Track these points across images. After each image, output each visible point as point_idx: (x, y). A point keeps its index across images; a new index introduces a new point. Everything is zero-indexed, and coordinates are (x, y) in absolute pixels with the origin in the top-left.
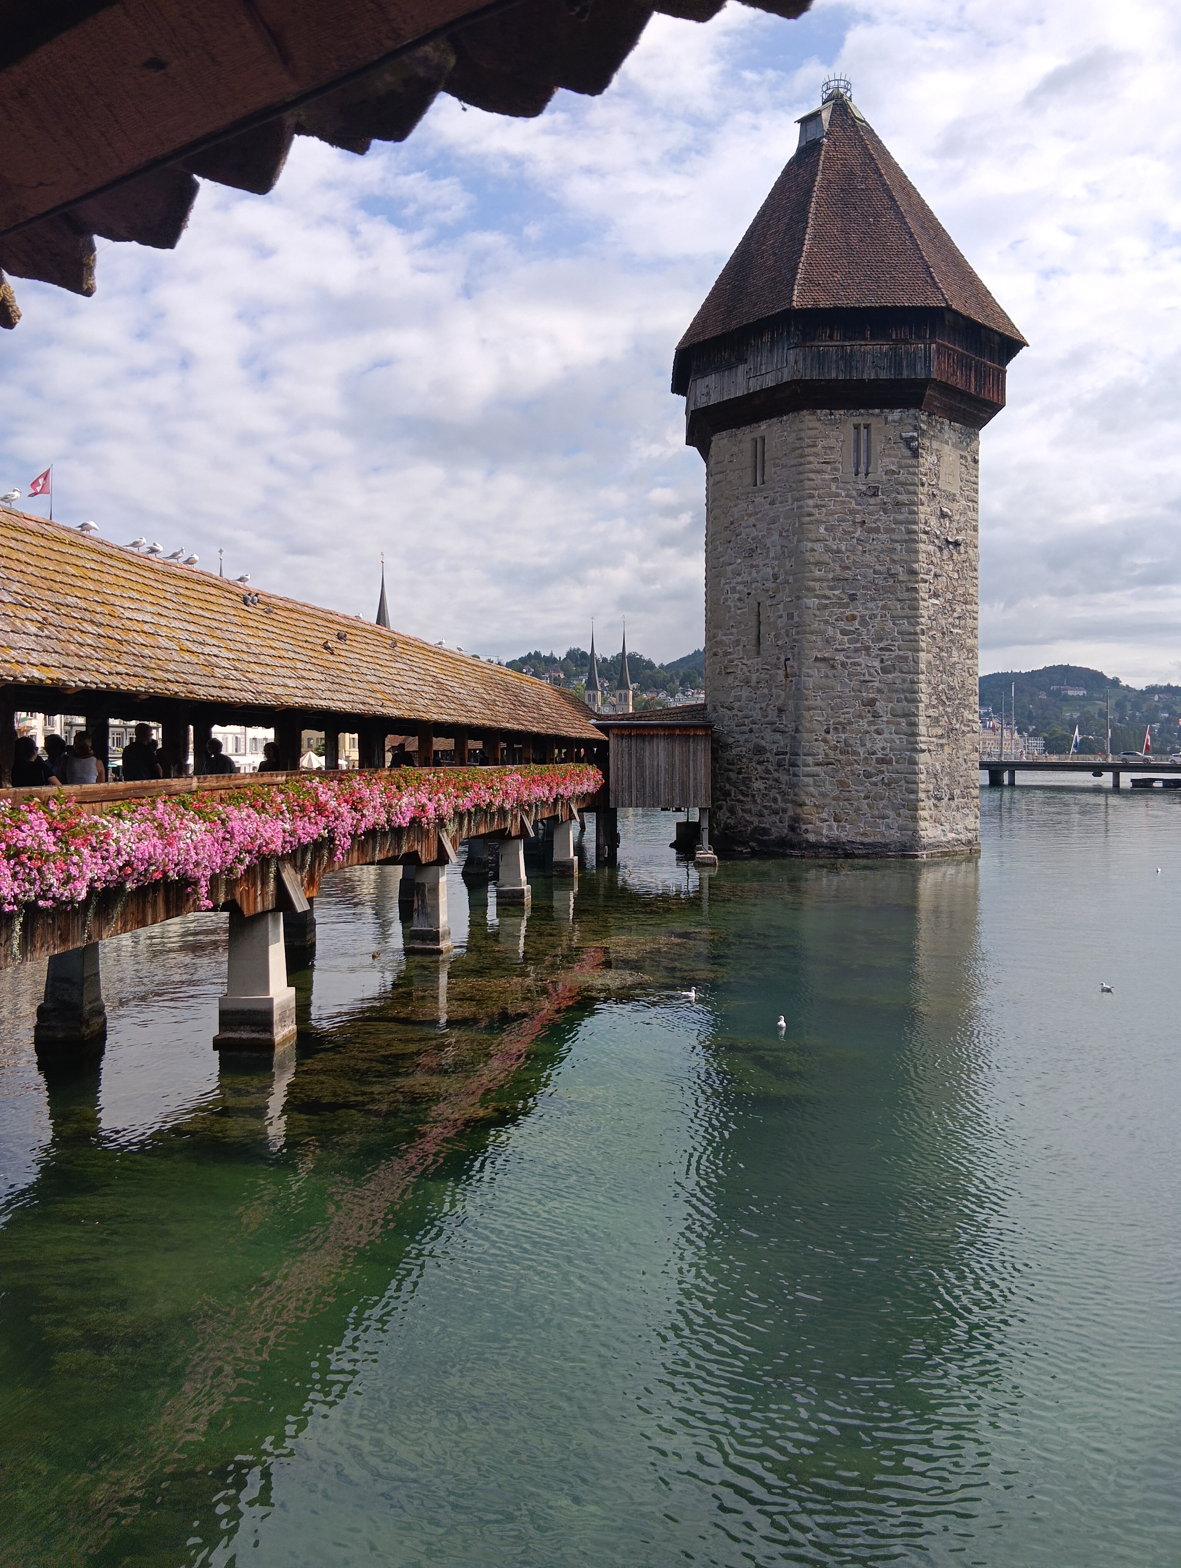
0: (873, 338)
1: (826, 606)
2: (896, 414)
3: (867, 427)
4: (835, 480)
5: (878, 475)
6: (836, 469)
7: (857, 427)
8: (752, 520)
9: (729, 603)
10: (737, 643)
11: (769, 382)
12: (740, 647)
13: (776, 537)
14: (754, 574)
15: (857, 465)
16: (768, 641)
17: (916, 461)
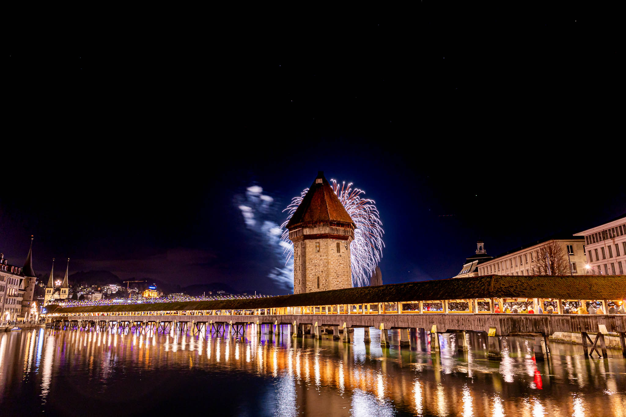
0: (341, 227)
1: (333, 279)
2: (343, 241)
3: (339, 243)
5: (341, 253)
6: (334, 251)
7: (337, 243)
8: (316, 259)
9: (310, 276)
10: (313, 285)
11: (323, 232)
12: (313, 286)
14: (316, 270)
15: (337, 251)
16: (321, 286)
17: (347, 251)
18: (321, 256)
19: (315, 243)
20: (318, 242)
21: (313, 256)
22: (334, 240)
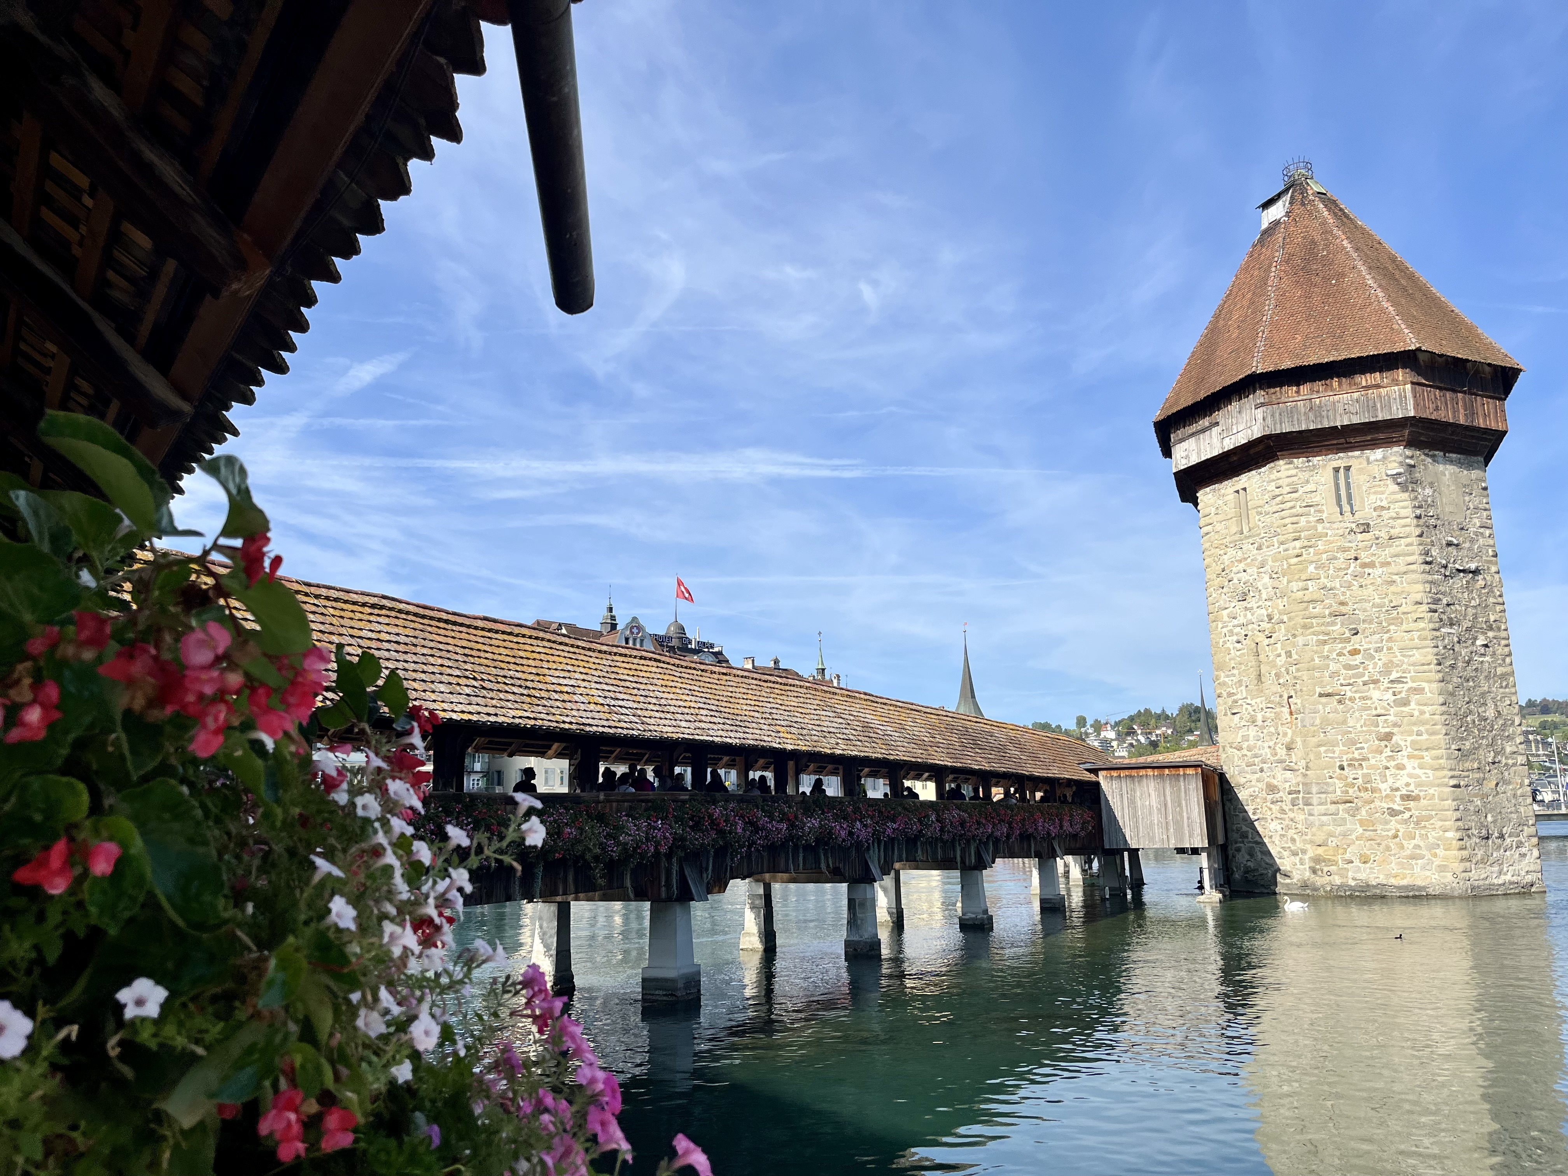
1: (1325, 642)
2: (1379, 453)
3: (1348, 469)
4: (1321, 521)
5: (1365, 513)
6: (1320, 511)
7: (1336, 470)
8: (1242, 566)
9: (1228, 645)
10: (1240, 683)
11: (1242, 439)
12: (1243, 688)
13: (1266, 579)
14: (1249, 616)
15: (1341, 504)
16: (1269, 681)
17: (1405, 495)
18: (1259, 548)
19: (1231, 497)
20: (1245, 489)
21: (1231, 552)
22: (1316, 460)
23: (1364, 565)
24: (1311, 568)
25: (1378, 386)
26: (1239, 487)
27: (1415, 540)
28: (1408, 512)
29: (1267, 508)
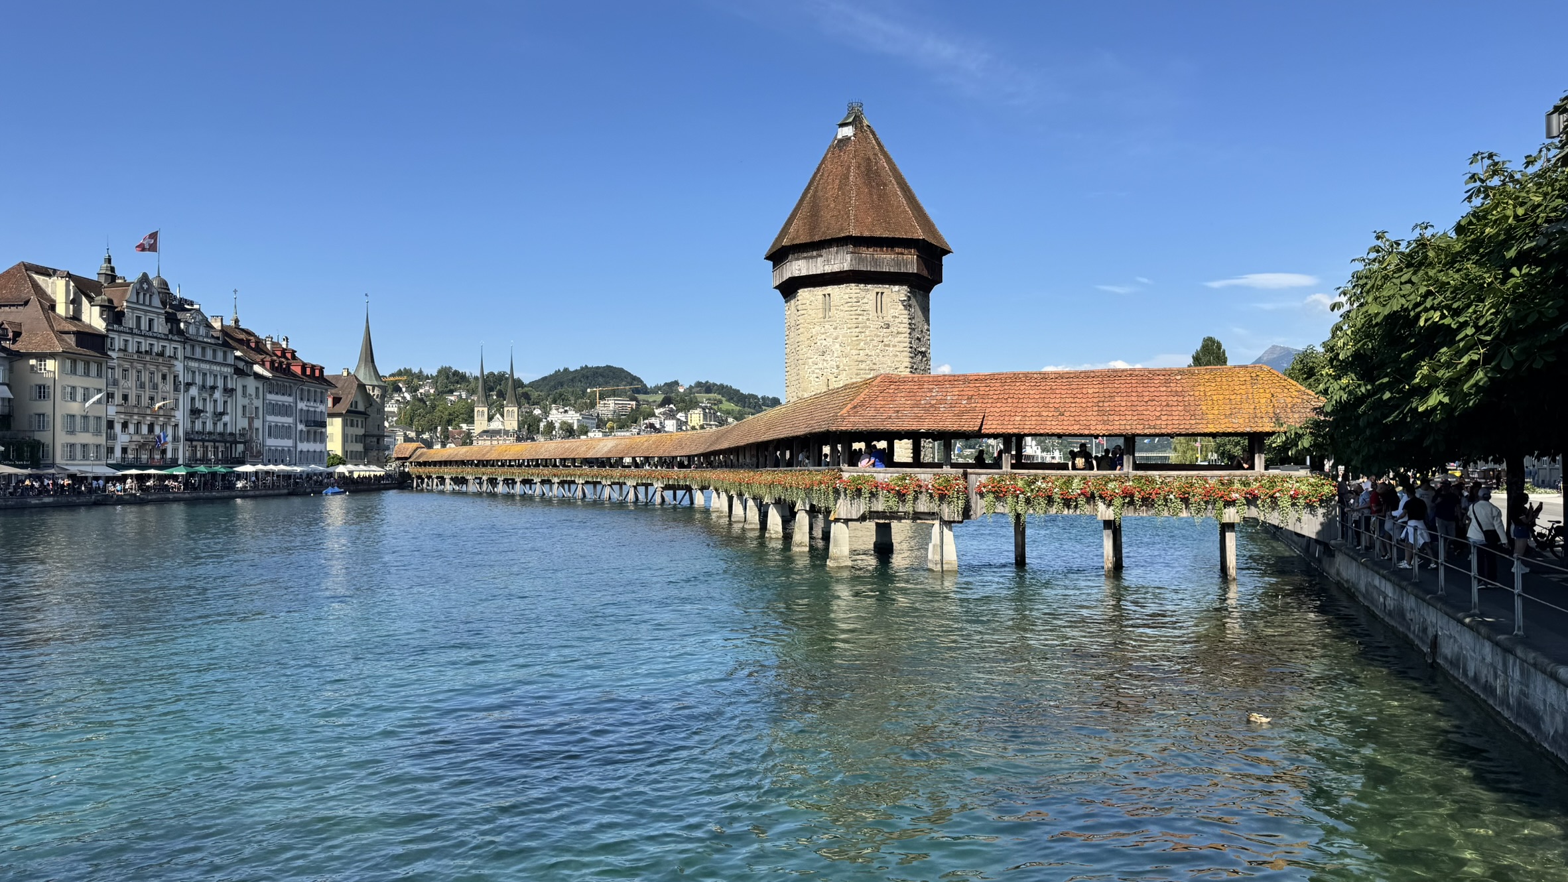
0: (887, 251)
2: (896, 288)
3: (882, 293)
4: (868, 319)
5: (887, 319)
6: (867, 314)
7: (877, 293)
8: (823, 337)
13: (837, 346)
14: (825, 364)
15: (878, 312)
17: (906, 312)
18: (835, 328)
19: (821, 297)
20: (829, 295)
21: (818, 328)
22: (869, 286)
23: (885, 345)
24: (862, 344)
25: (902, 254)
26: (826, 292)
27: (908, 336)
28: (906, 321)
29: (842, 307)
